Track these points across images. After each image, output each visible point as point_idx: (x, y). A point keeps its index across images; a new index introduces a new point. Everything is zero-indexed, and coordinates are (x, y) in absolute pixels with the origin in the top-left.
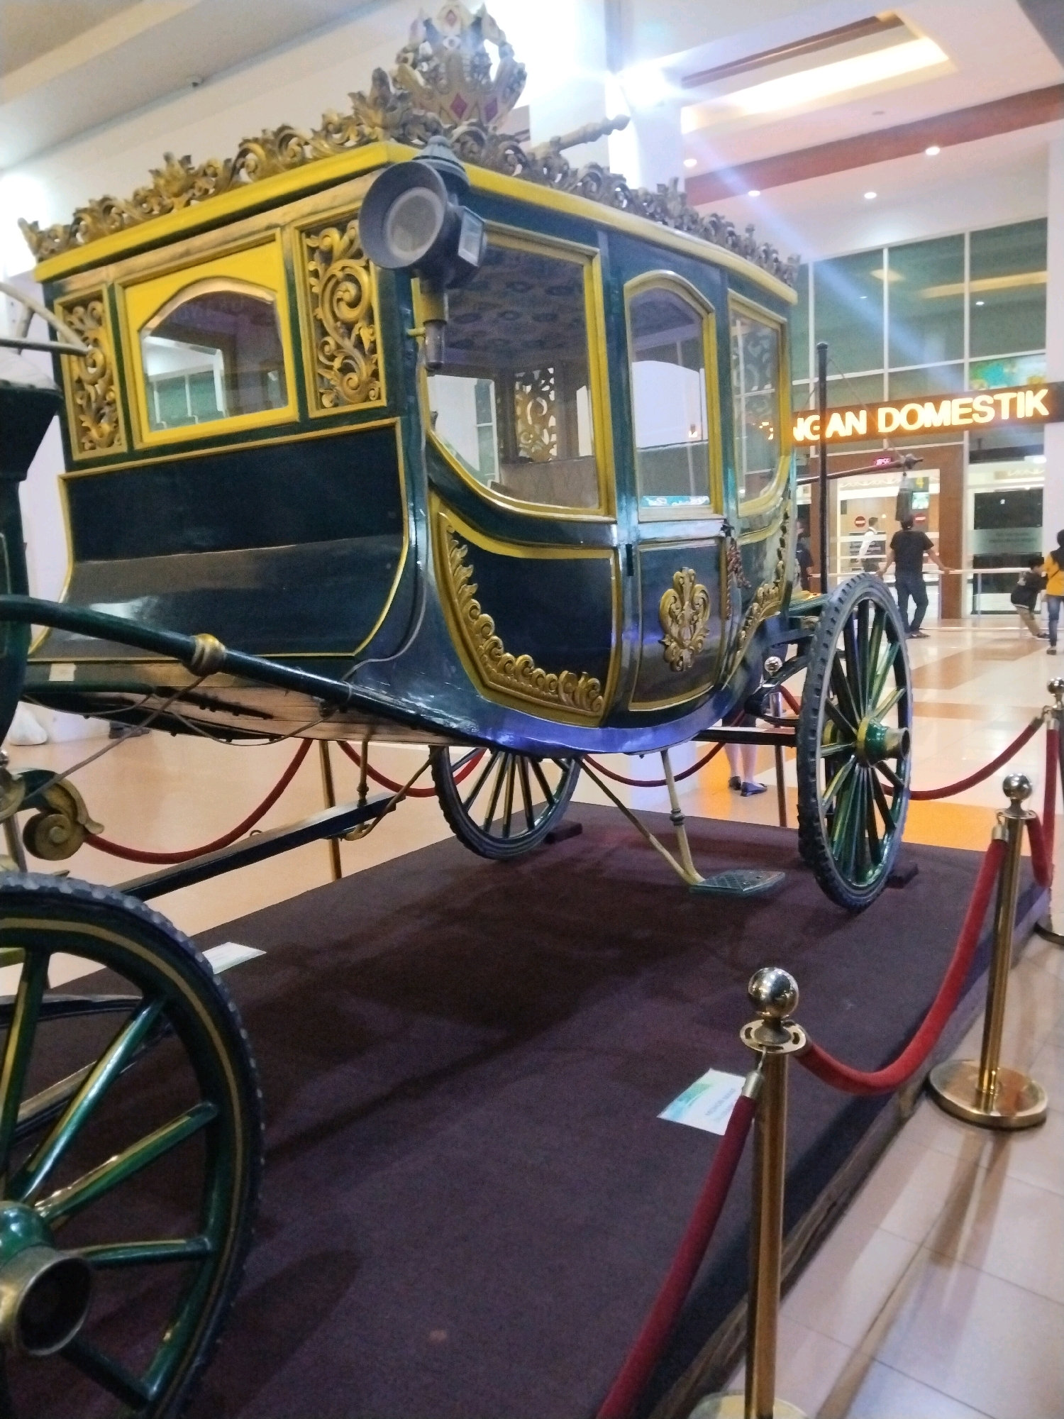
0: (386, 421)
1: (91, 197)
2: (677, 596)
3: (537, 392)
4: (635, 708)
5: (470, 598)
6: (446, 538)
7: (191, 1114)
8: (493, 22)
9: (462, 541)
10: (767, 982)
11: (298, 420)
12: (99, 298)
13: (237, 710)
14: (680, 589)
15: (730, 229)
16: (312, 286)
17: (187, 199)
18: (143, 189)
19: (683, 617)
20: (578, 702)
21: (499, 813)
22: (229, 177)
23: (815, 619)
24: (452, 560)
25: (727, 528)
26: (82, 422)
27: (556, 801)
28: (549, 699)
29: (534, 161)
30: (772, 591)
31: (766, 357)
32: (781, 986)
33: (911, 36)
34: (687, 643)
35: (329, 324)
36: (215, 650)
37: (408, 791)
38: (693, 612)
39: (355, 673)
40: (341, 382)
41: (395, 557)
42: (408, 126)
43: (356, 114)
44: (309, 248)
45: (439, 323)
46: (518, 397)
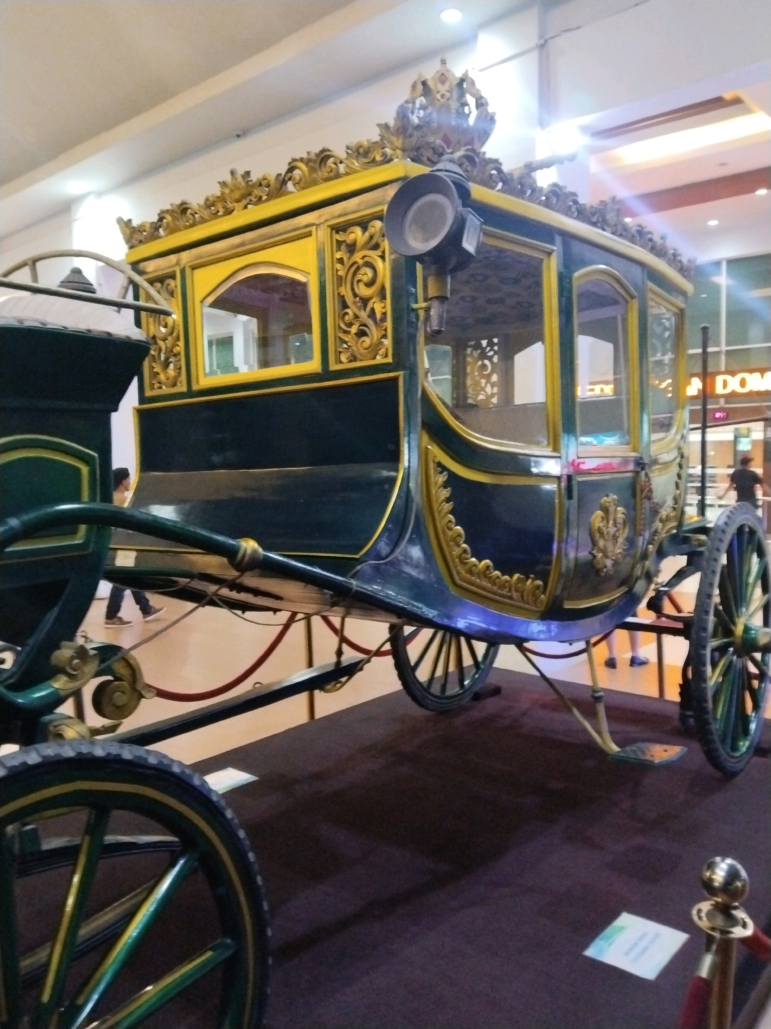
0: (392, 375)
1: (172, 202)
2: (604, 516)
3: (483, 356)
4: (568, 605)
5: (447, 513)
6: (432, 466)
7: (214, 950)
8: (473, 83)
9: (442, 468)
10: (720, 870)
11: (320, 372)
12: (173, 276)
13: (256, 592)
14: (606, 510)
15: (650, 236)
16: (337, 270)
17: (245, 204)
18: (213, 196)
19: (608, 533)
20: (525, 598)
21: (439, 672)
22: (279, 188)
23: (703, 537)
24: (436, 483)
25: (641, 464)
26: (153, 368)
27: (482, 666)
28: (503, 596)
29: (512, 179)
30: (672, 514)
32: (733, 875)
33: (749, 111)
34: (609, 554)
35: (349, 299)
36: (255, 552)
38: (615, 529)
39: (358, 571)
40: (357, 343)
41: (393, 480)
42: (421, 150)
43: (381, 140)
44: (337, 241)
45: (442, 299)
46: (469, 359)
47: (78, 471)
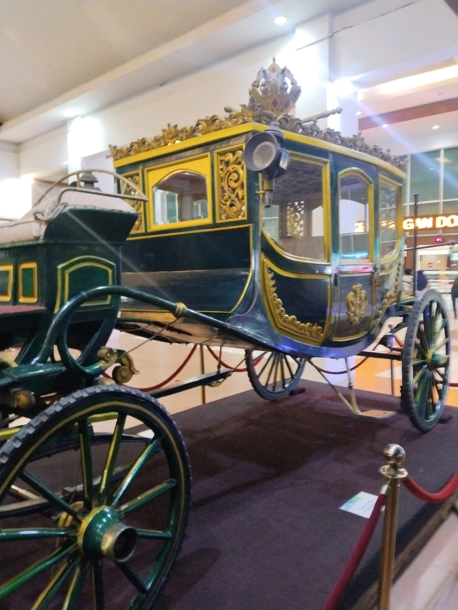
0: (246, 225)
1: (138, 138)
2: (354, 294)
3: (296, 210)
4: (335, 339)
5: (273, 292)
6: (266, 269)
7: (168, 483)
8: (289, 72)
9: (271, 270)
10: (392, 449)
11: (212, 224)
12: (137, 175)
13: (180, 331)
14: (355, 292)
15: (380, 151)
16: (221, 174)
17: (175, 140)
18: (159, 136)
19: (356, 303)
20: (313, 335)
21: (271, 381)
22: (193, 133)
23: (411, 307)
24: (268, 278)
25: (375, 269)
27: (295, 377)
28: (301, 334)
29: (307, 128)
30: (393, 295)
31: (393, 199)
32: (397, 452)
34: (358, 314)
35: (226, 188)
36: (184, 309)
37: (236, 370)
38: (360, 301)
39: (230, 319)
40: (230, 210)
41: (247, 276)
42: (261, 117)
43: (242, 112)
44: (220, 160)
45: (270, 190)
46: (288, 212)
47: (107, 272)
